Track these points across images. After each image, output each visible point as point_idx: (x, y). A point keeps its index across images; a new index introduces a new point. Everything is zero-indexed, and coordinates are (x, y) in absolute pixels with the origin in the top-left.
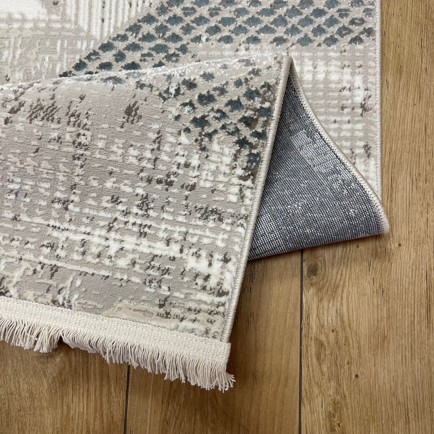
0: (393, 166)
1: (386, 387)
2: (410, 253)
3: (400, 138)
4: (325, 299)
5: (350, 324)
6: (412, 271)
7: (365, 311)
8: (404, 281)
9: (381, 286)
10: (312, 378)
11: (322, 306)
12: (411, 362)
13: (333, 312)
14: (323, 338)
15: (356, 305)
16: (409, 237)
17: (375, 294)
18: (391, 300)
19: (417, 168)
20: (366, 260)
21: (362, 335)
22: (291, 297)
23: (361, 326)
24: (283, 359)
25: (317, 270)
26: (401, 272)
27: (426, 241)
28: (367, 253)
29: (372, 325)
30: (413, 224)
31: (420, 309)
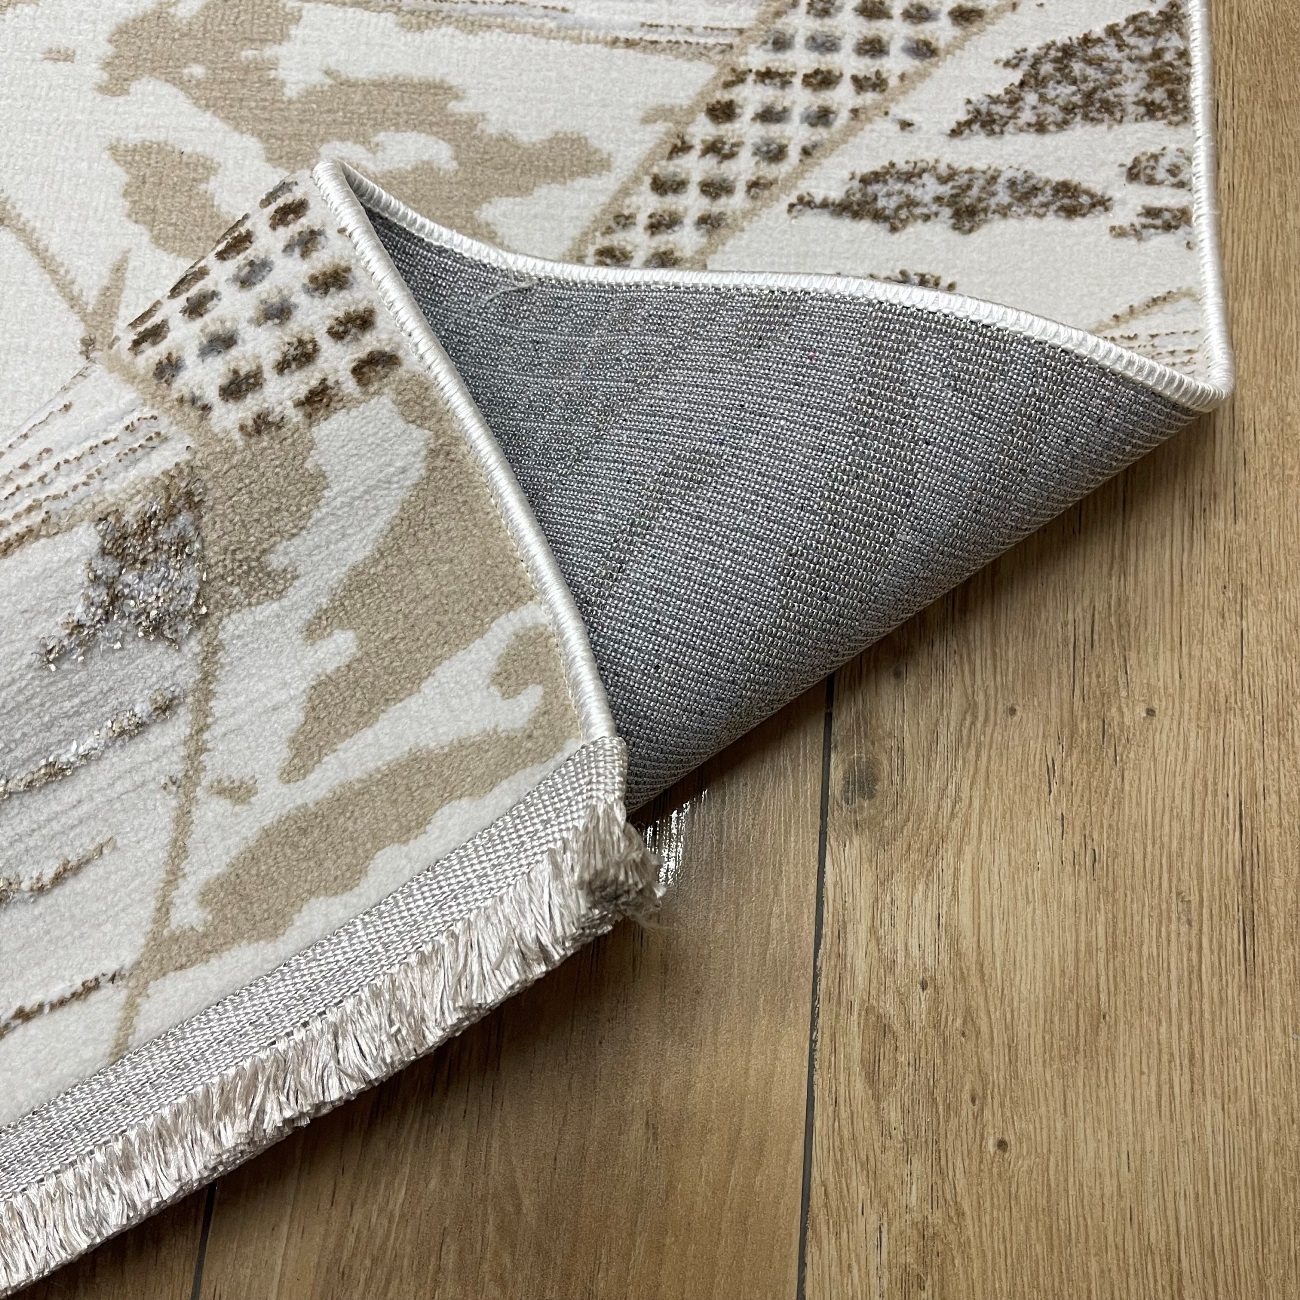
1: (1102, 1189)
2: (1186, 741)
4: (897, 876)
5: (981, 965)
6: (1193, 798)
7: (1033, 921)
8: (1166, 829)
9: (1089, 841)
10: (846, 1142)
11: (888, 899)
12: (1192, 1106)
13: (926, 922)
14: (889, 1007)
15: (1004, 903)
16: (1182, 689)
17: (1069, 868)
18: (1121, 890)
19: (1207, 475)
20: (1038, 757)
21: (1023, 1005)
22: (788, 862)
23: (1018, 973)
24: (752, 1072)
25: (875, 780)
26: (1154, 799)
27: (1236, 703)
28: (1041, 734)
29: (1058, 973)
30: (1194, 646)
31: (1221, 926)
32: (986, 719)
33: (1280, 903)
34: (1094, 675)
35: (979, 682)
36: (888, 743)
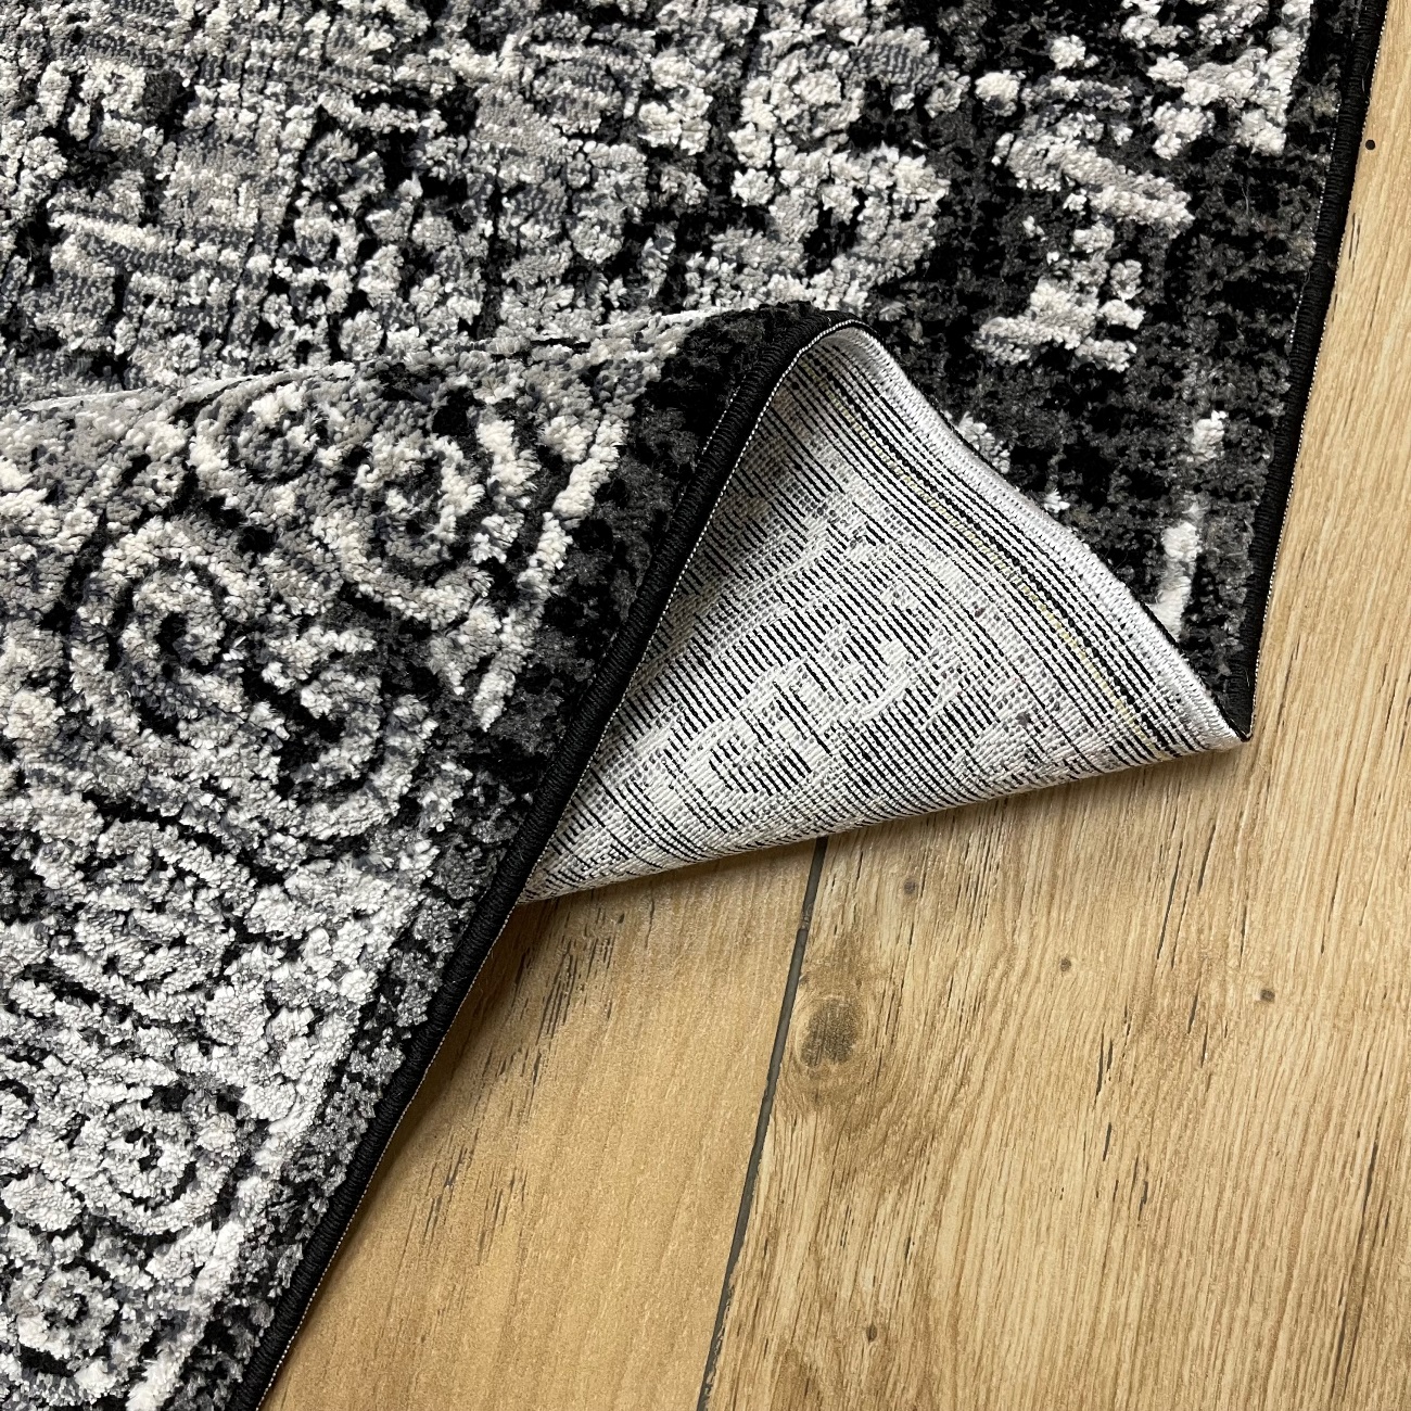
0: (1309, 622)
2: (1312, 1045)
3: (1367, 495)
4: (860, 1177)
5: (955, 1320)
6: (1306, 1131)
7: (1040, 1269)
8: (1258, 1167)
9: (1142, 1170)
11: (843, 1208)
13: (888, 1246)
14: (818, 1355)
15: (1004, 1237)
16: (1321, 969)
17: (1105, 1203)
18: (1174, 1247)
20: (1090, 1036)
21: (1005, 1385)
22: (713, 1135)
23: (1006, 1338)
25: (853, 1036)
26: (1248, 1124)
27: (1399, 1000)
28: (1101, 1004)
29: (1062, 1348)
30: (1352, 907)
31: (1309, 1320)
32: (1025, 973)
35: (1025, 915)
36: (881, 985)
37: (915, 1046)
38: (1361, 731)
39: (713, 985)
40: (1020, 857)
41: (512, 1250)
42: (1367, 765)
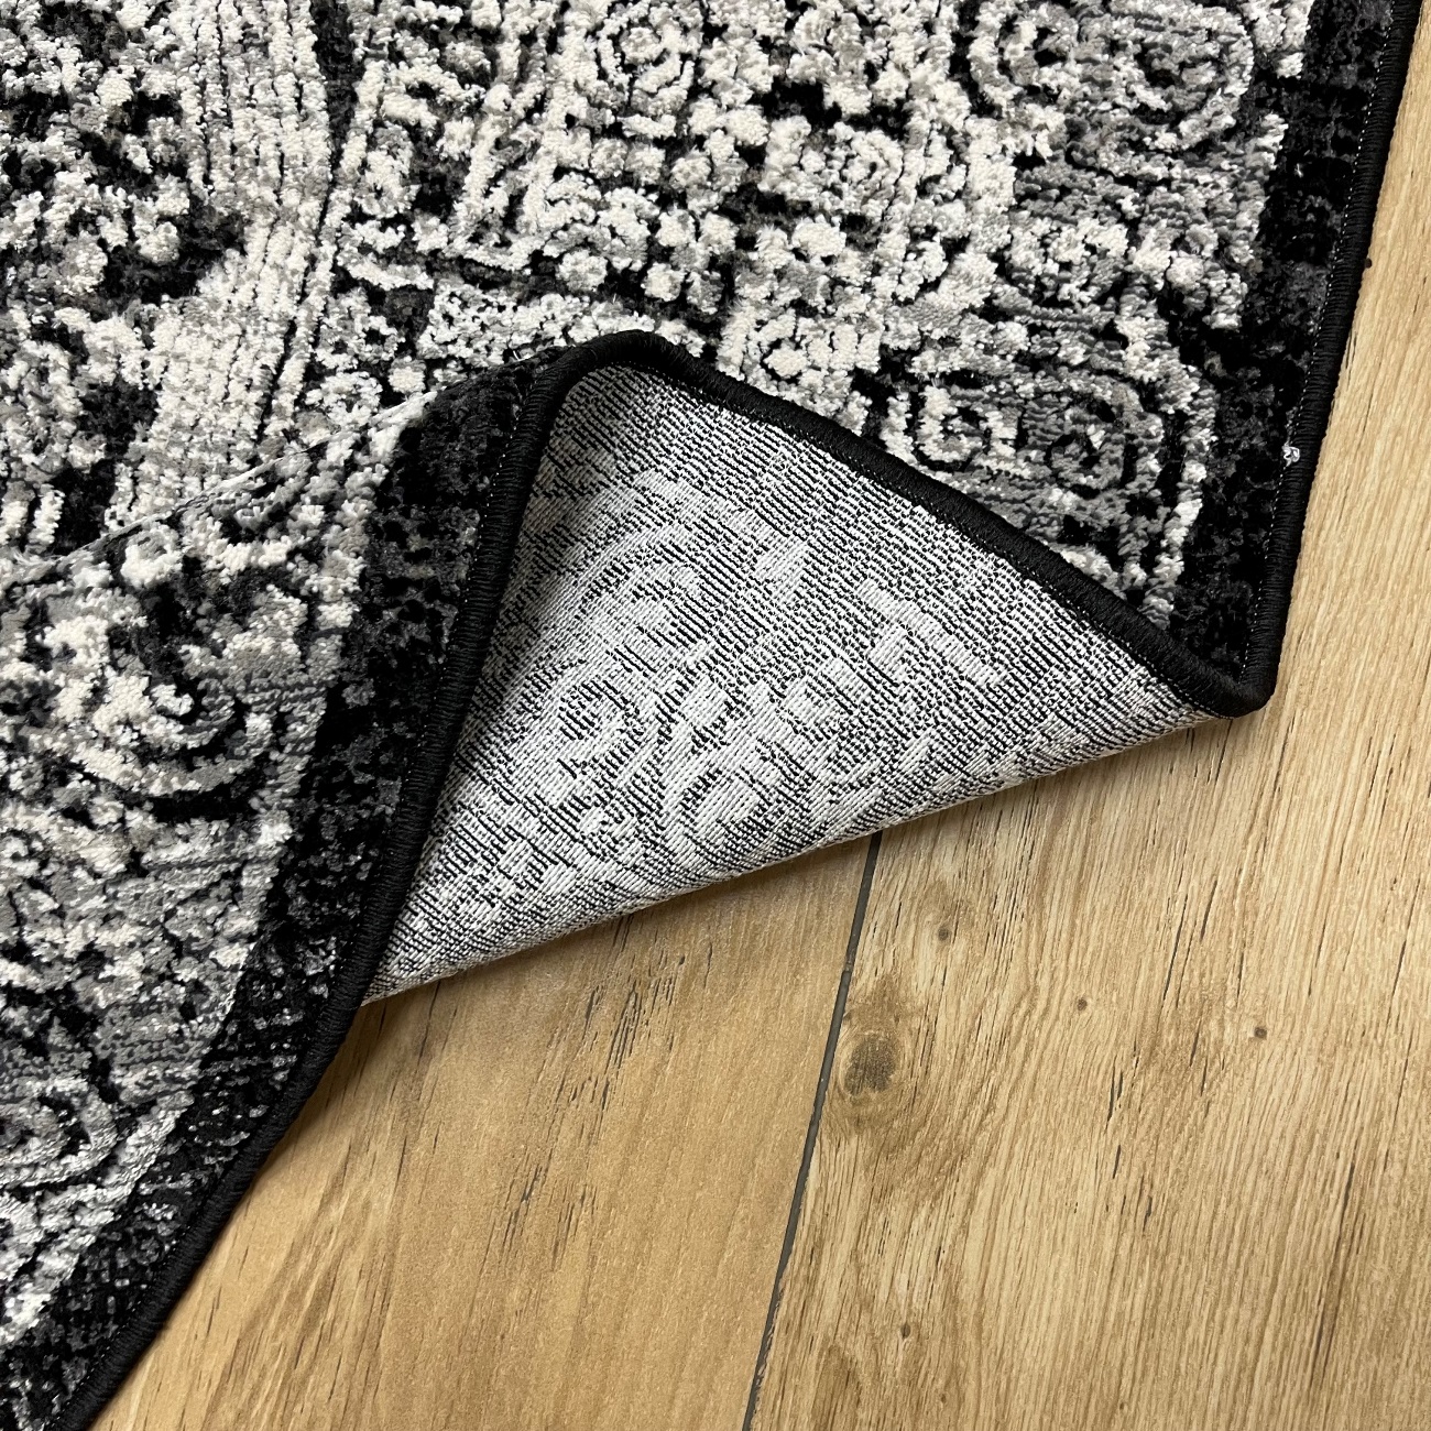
0: (1304, 698)
2: (1299, 1079)
3: (1357, 585)
4: (897, 1192)
5: (980, 1319)
6: (1292, 1153)
7: (1056, 1274)
8: (1250, 1185)
9: (1147, 1187)
11: (881, 1220)
13: (922, 1256)
14: (858, 1351)
15: (1025, 1246)
16: (1308, 1008)
17: (1114, 1216)
18: (1175, 1254)
19: (1405, 724)
20: (1103, 1068)
21: (1023, 1376)
22: (764, 1156)
23: (1025, 1334)
24: (679, 1403)
25: (892, 1067)
26: (1241, 1148)
27: (1375, 1037)
28: (1113, 1040)
29: (1074, 1344)
30: (1336, 955)
31: (1292, 1318)
32: (1046, 1011)
33: (1374, 1302)
34: (1196, 973)
35: (1046, 959)
36: (917, 1022)
37: (947, 1076)
38: (1348, 797)
39: (766, 1021)
40: (1042, 906)
41: (583, 1258)
42: (1352, 828)
